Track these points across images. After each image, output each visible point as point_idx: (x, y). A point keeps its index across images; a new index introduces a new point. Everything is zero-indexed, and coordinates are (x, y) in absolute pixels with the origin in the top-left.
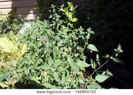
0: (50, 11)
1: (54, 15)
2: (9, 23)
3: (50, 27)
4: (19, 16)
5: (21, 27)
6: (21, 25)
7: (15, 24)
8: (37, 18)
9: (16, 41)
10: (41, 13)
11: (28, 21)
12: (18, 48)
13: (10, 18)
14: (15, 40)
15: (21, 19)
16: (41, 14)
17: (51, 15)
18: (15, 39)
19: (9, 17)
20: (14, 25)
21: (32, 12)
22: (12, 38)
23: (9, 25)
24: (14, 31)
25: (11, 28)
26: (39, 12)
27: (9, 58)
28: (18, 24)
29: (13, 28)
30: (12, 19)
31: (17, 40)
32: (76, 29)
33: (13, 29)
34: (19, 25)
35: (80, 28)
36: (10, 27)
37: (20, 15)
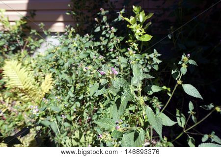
0: (96, 19)
1: (103, 27)
2: (21, 36)
3: (95, 47)
4: (40, 25)
5: (41, 43)
6: (41, 41)
7: (32, 38)
8: (71, 30)
9: (31, 67)
10: (78, 21)
11: (56, 35)
12: (34, 80)
13: (23, 28)
14: (30, 65)
15: (43, 31)
16: (78, 24)
17: (97, 26)
18: (31, 63)
19: (21, 25)
20: (30, 39)
21: (61, 19)
22: (26, 62)
23: (21, 40)
24: (29, 49)
25: (24, 45)
26: (73, 20)
27: (20, 97)
28: (36, 39)
29: (27, 44)
30: (26, 30)
31: (33, 65)
32: (146, 55)
33: (28, 46)
34: (38, 40)
35: (153, 52)
36: (21, 43)
37: (42, 24)
